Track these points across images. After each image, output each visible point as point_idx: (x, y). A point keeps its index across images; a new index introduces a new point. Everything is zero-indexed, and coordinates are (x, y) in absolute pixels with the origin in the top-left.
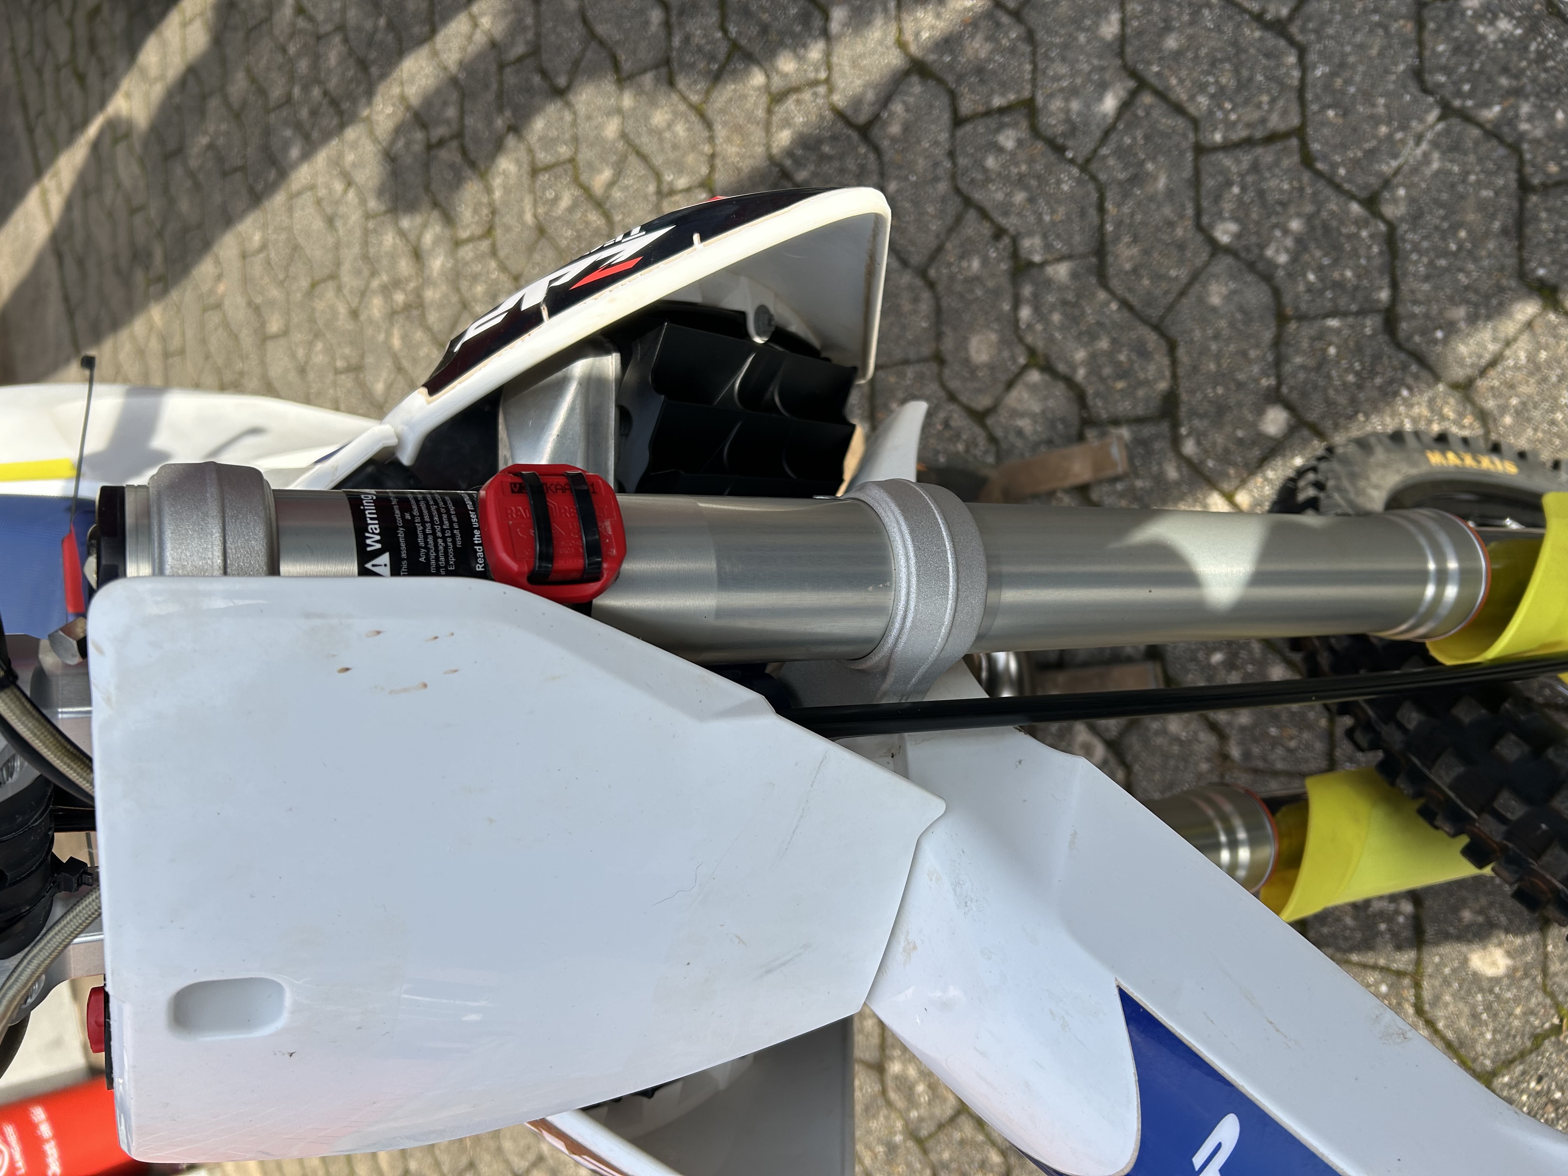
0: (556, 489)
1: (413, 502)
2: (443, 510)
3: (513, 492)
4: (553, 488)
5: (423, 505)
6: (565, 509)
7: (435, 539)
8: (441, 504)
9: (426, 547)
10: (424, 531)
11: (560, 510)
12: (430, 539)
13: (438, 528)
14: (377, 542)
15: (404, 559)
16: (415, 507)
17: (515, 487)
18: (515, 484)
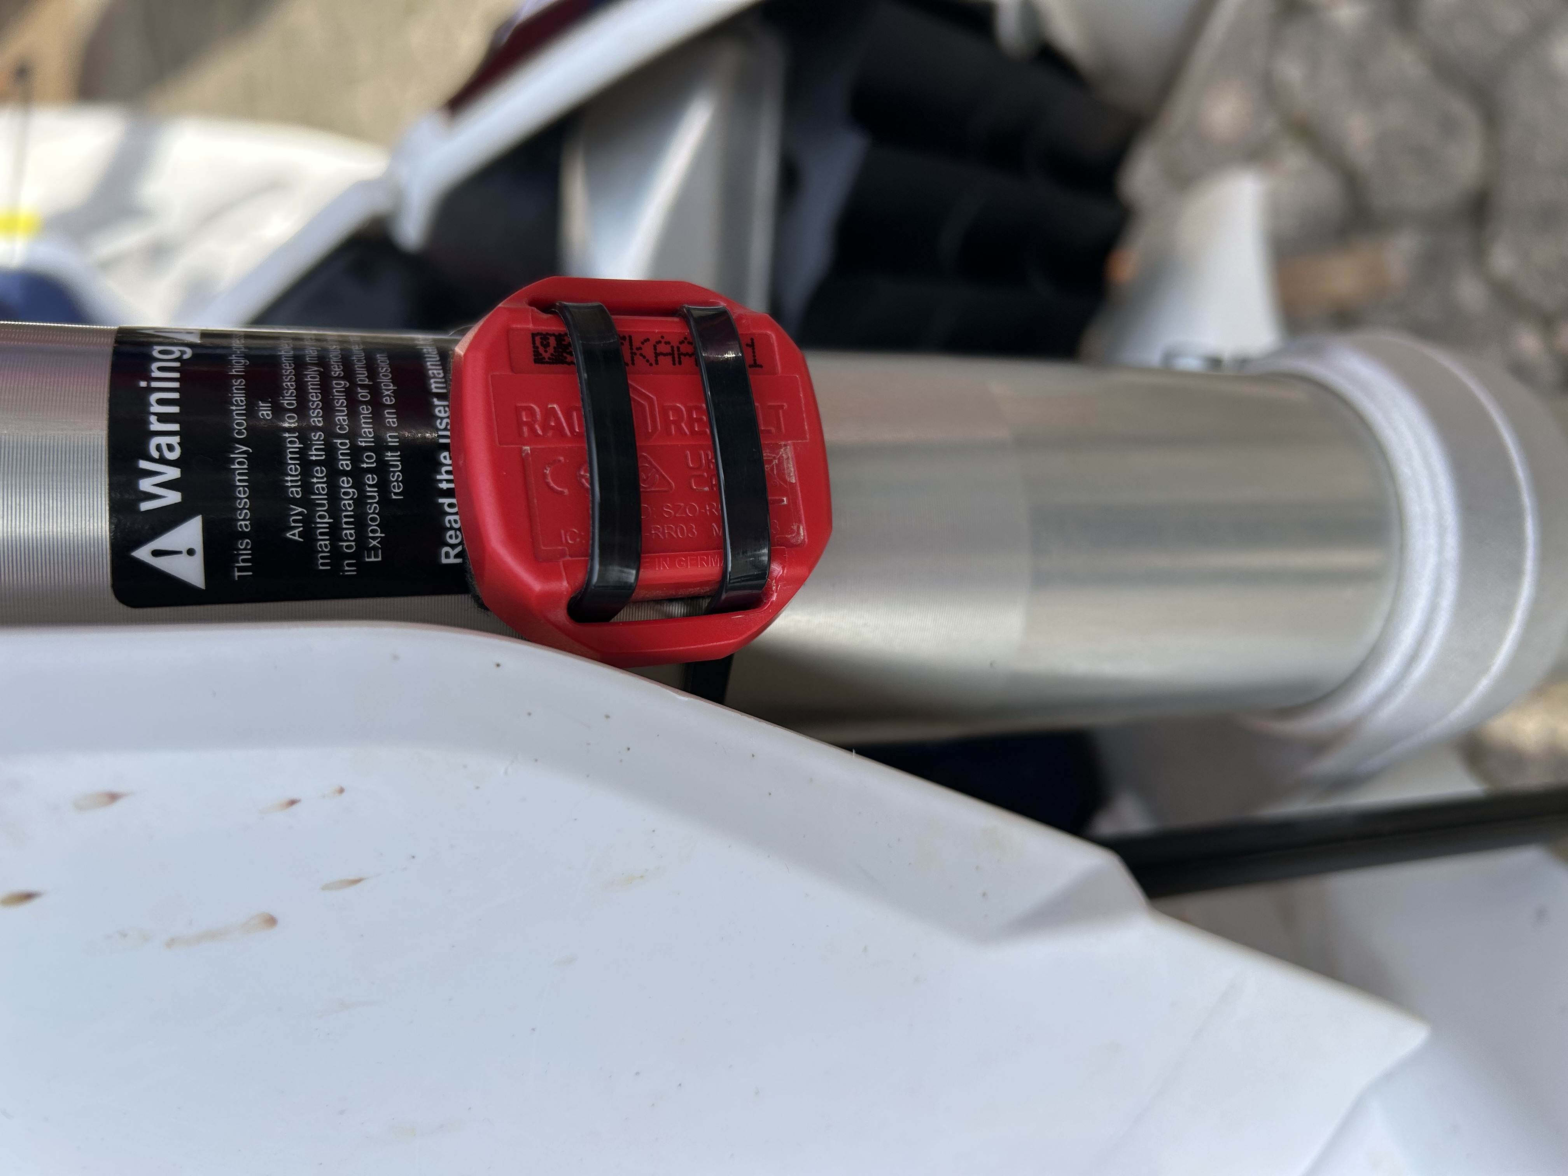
0: (657, 355)
1: (288, 369)
2: (363, 394)
3: (538, 359)
4: (648, 350)
5: (312, 377)
6: (677, 411)
7: (334, 474)
8: (362, 376)
9: (306, 502)
10: (302, 455)
11: (664, 412)
12: (319, 479)
13: (342, 446)
14: (168, 485)
15: (244, 535)
16: (289, 384)
17: (546, 346)
18: (545, 337)
